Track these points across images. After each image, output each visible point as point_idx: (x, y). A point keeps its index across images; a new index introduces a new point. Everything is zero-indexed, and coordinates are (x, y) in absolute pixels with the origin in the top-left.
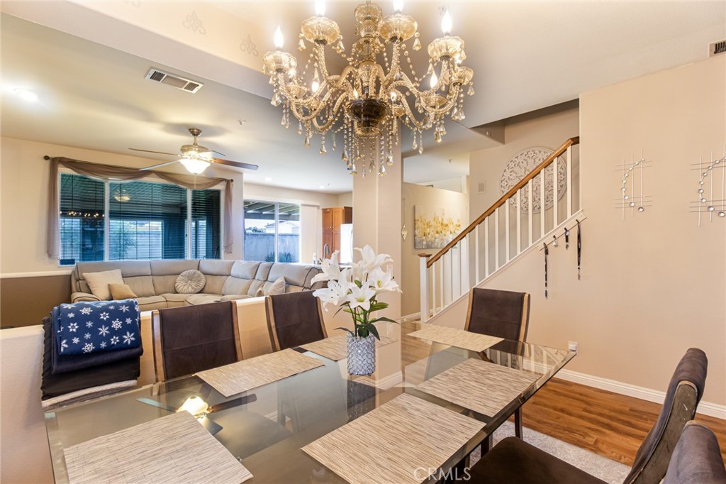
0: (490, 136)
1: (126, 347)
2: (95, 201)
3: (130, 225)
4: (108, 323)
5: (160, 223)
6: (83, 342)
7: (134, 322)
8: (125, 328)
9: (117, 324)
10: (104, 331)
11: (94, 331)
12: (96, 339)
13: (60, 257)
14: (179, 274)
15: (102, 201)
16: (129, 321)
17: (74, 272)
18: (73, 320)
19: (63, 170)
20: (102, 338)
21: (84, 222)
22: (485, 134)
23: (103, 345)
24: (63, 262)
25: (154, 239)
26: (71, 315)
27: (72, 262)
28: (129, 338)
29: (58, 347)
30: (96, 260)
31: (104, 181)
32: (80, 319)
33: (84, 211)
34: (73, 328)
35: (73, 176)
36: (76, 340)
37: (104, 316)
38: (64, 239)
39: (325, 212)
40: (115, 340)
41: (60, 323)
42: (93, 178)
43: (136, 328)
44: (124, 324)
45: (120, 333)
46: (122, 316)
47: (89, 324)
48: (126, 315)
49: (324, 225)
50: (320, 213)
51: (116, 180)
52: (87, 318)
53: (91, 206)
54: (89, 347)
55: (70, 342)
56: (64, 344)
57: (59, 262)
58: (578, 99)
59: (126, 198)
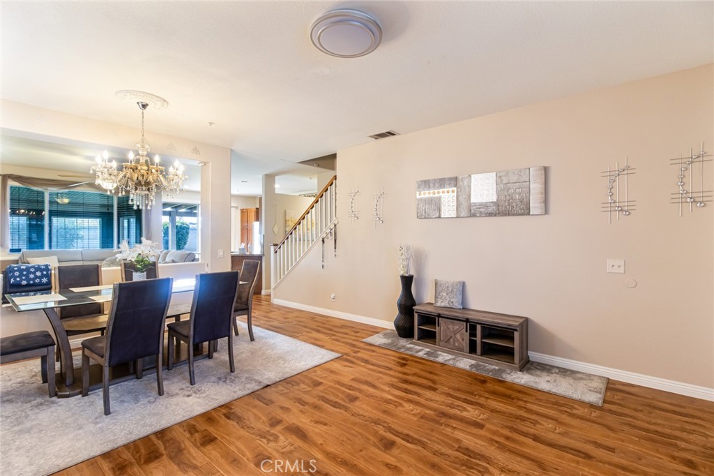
0: (318, 166)
1: (43, 284)
2: (38, 201)
3: (70, 222)
4: (34, 273)
5: (98, 220)
6: (21, 280)
7: (47, 273)
8: (43, 276)
9: (38, 274)
10: (32, 276)
11: (27, 276)
12: (28, 279)
13: (10, 247)
14: (103, 260)
15: (43, 202)
16: (45, 273)
17: (20, 258)
18: (16, 271)
19: (11, 183)
20: (31, 279)
21: (30, 218)
22: (313, 165)
23: (31, 282)
24: (12, 251)
25: (92, 233)
26: (16, 269)
27: (19, 250)
28: (45, 280)
29: (10, 281)
30: (38, 248)
31: (44, 191)
32: (20, 270)
33: (29, 210)
34: (17, 274)
35: (19, 188)
36: (18, 279)
37: (33, 270)
38: (12, 233)
39: (242, 211)
40: (37, 281)
41: (10, 272)
42: (35, 188)
43: (49, 277)
44: (42, 274)
45: (40, 278)
46: (42, 270)
47: (25, 273)
48: (44, 270)
49: (242, 221)
50: (239, 212)
51: (54, 190)
52: (23, 270)
53: (35, 206)
54: (24, 283)
55: (15, 279)
56: (12, 280)
57: (8, 250)
58: (336, 154)
59: (66, 201)
